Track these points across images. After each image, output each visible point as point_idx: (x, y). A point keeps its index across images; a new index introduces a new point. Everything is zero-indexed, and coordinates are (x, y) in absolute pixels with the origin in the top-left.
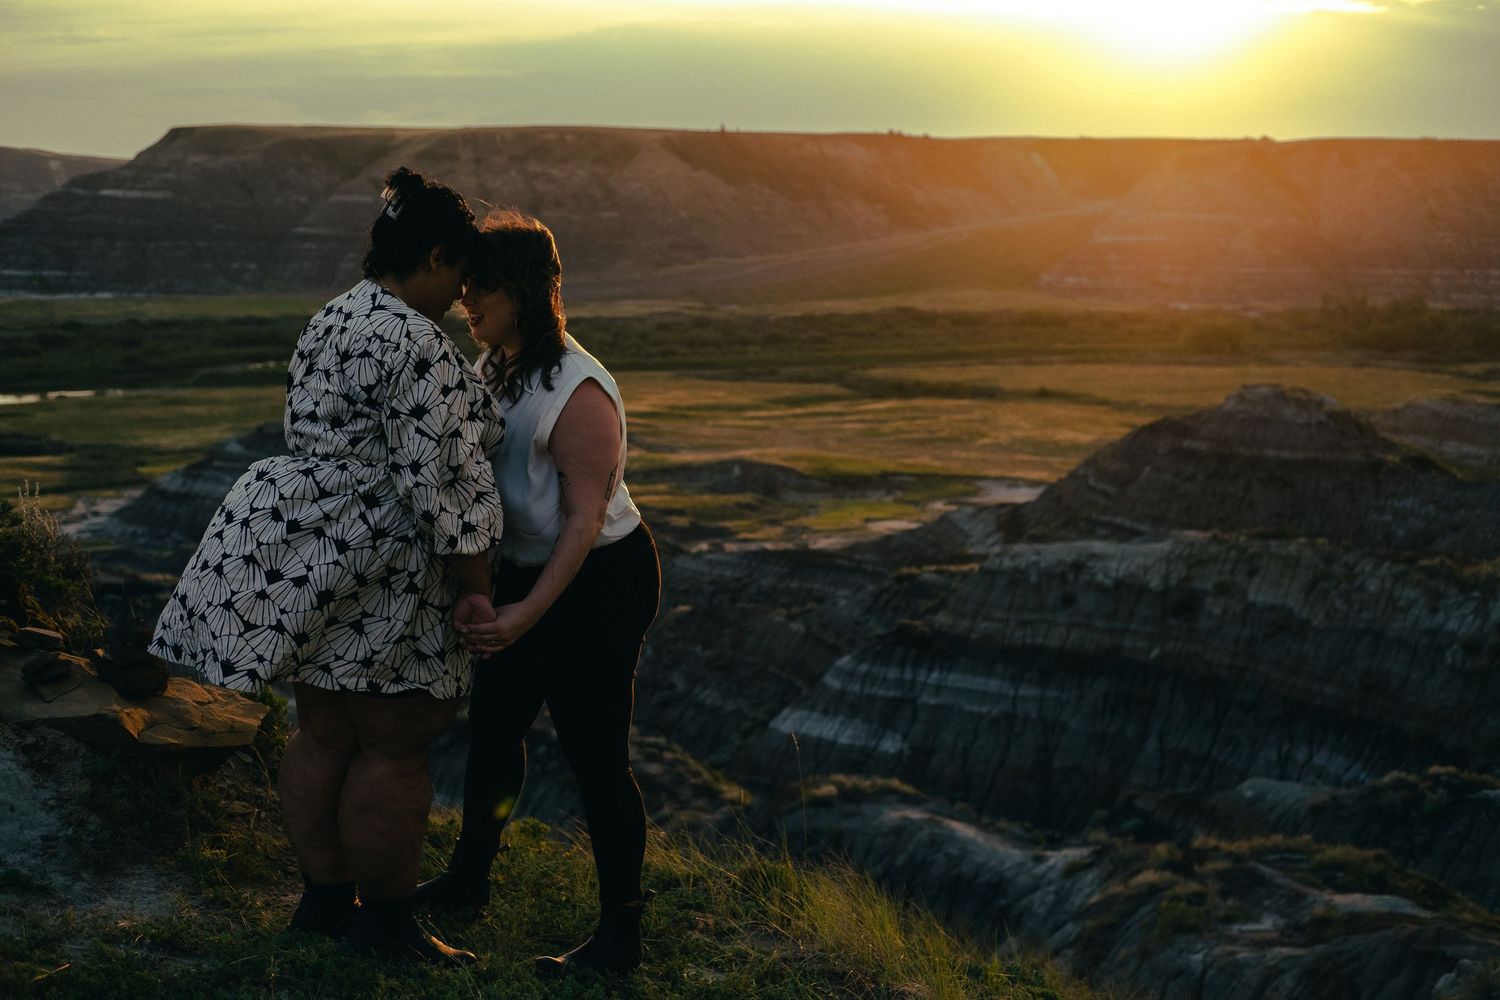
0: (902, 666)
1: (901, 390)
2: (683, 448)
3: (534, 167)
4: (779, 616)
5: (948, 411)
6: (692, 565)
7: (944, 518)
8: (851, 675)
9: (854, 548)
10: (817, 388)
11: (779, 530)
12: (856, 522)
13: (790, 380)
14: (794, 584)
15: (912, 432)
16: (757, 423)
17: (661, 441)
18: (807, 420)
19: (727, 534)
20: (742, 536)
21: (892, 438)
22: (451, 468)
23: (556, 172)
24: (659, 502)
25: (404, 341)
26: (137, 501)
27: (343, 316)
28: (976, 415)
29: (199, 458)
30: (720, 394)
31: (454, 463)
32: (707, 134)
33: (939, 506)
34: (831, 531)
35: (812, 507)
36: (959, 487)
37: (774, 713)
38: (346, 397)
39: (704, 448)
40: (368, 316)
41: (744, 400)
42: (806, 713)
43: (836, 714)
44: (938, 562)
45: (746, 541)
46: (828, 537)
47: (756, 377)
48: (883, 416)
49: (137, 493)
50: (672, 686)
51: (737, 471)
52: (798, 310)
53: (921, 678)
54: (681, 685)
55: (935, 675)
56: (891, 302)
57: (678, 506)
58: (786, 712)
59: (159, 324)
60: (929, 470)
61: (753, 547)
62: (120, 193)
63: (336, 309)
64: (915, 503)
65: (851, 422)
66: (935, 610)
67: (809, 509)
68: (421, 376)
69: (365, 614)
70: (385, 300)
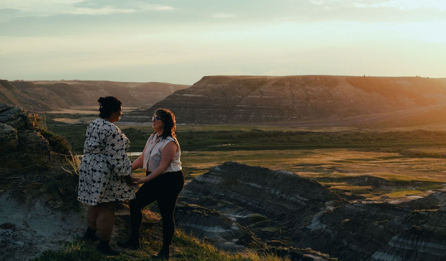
0: (413, 240)
1: (419, 155)
2: (350, 172)
3: (307, 87)
4: (376, 223)
5: (434, 162)
6: (351, 207)
7: (431, 195)
8: (397, 242)
9: (403, 204)
10: (392, 154)
11: (379, 197)
12: (404, 196)
13: (384, 152)
14: (382, 214)
15: (422, 168)
16: (373, 165)
17: (344, 170)
18: (389, 164)
19: (363, 198)
20: (368, 199)
21: (415, 170)
22: (122, 156)
23: (314, 89)
24: (342, 188)
25: (110, 131)
26: (190, 183)
27: (97, 126)
28: (443, 163)
29: (208, 171)
30: (363, 156)
31: (122, 155)
32: (360, 77)
33: (430, 191)
34: (395, 198)
35: (390, 191)
36: (437, 186)
37: (373, 253)
38: (99, 143)
39: (357, 172)
40: (103, 126)
41: (370, 158)
42: (383, 253)
43: (392, 254)
44: (426, 208)
45: (369, 200)
46: (394, 200)
47: (373, 150)
48: (413, 163)
49: (190, 181)
50: (343, 244)
51: (366, 179)
52: (387, 130)
53: (419, 244)
54: (345, 243)
55: (423, 243)
56: (417, 128)
57: (348, 189)
58: (376, 252)
59: (199, 133)
60: (427, 180)
61: (371, 202)
62: (189, 95)
63: (95, 124)
64: (422, 190)
65: (403, 165)
66: (423, 223)
67: (389, 191)
68: (114, 138)
69: (112, 187)
70: (106, 122)
